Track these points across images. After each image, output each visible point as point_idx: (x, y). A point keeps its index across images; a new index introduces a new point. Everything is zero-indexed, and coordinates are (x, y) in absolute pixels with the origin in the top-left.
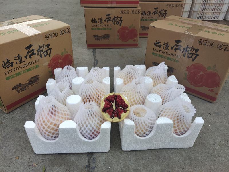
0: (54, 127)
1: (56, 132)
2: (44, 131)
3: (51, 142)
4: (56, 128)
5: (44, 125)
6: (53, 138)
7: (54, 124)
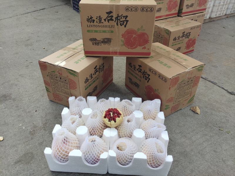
0: (65, 154)
1: (67, 157)
2: (58, 156)
3: (63, 164)
4: (66, 154)
5: (58, 151)
6: (64, 161)
7: (65, 151)
